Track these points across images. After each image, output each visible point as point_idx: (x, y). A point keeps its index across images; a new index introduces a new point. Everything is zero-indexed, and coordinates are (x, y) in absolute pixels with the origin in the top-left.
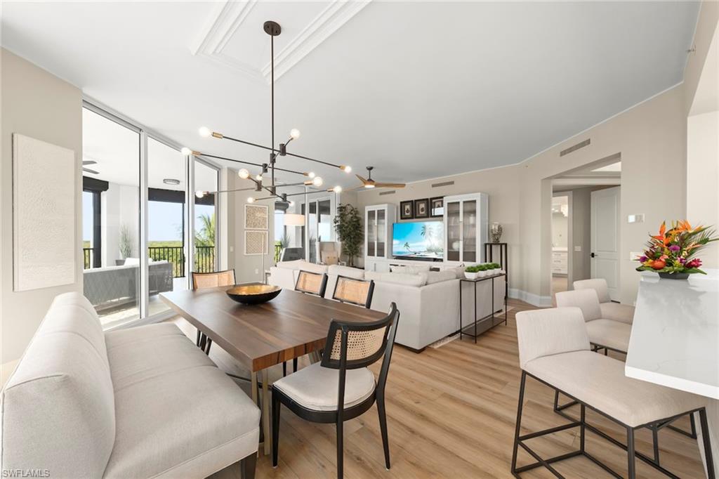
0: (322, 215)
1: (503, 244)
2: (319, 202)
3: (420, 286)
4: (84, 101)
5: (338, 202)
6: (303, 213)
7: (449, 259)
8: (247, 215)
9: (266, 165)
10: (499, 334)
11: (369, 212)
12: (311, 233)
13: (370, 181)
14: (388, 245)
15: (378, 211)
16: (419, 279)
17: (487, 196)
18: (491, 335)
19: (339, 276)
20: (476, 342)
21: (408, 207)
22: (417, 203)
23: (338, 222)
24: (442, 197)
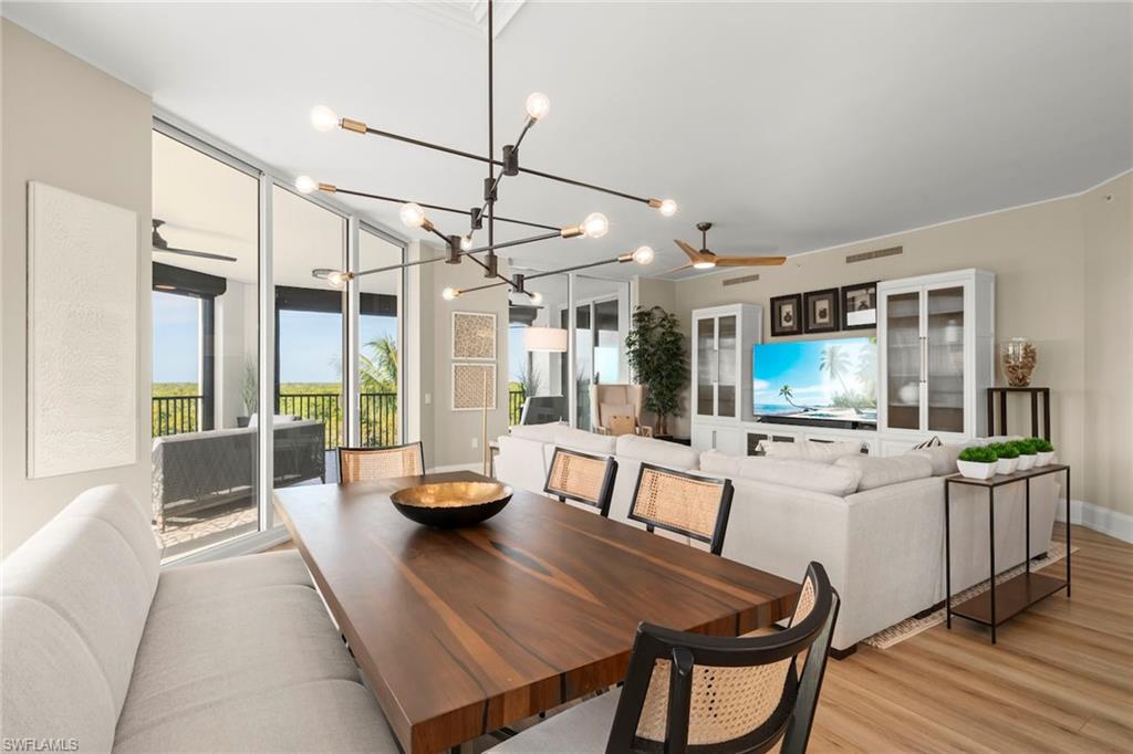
0: (600, 332)
1: (1040, 390)
2: (596, 306)
3: (844, 494)
4: (154, 117)
5: (635, 302)
6: (564, 325)
7: (891, 425)
8: (457, 334)
9: (477, 211)
10: (1051, 621)
11: (701, 323)
12: (580, 367)
13: (705, 253)
14: (743, 390)
15: (720, 319)
16: (843, 477)
17: (993, 275)
18: (1032, 621)
19: (644, 466)
20: (994, 642)
21: (788, 309)
22: (811, 299)
23: (634, 343)
24: (873, 285)
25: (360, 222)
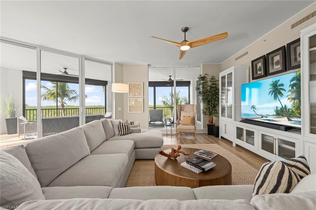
8: (130, 89)
11: (222, 78)
15: (228, 75)
21: (260, 64)
22: (271, 56)
25: (85, 58)
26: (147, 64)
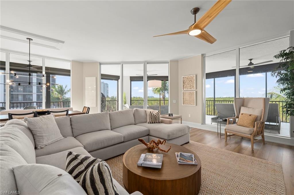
8: (184, 83)
25: (147, 63)
26: (201, 54)
